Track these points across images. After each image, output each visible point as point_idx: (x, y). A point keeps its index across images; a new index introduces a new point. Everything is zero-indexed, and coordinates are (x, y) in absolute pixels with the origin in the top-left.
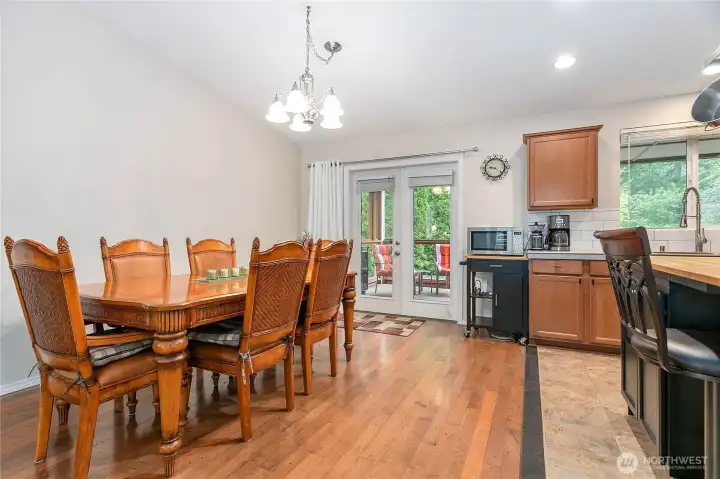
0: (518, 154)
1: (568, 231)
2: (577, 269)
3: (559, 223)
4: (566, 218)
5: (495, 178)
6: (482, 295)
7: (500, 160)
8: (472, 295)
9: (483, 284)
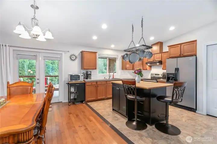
0: (79, 55)
1: (91, 75)
2: (95, 83)
3: (89, 73)
4: (91, 72)
5: (73, 60)
6: (72, 93)
7: (75, 56)
8: (70, 93)
9: (72, 90)
